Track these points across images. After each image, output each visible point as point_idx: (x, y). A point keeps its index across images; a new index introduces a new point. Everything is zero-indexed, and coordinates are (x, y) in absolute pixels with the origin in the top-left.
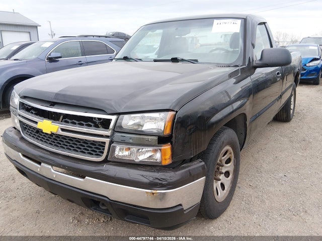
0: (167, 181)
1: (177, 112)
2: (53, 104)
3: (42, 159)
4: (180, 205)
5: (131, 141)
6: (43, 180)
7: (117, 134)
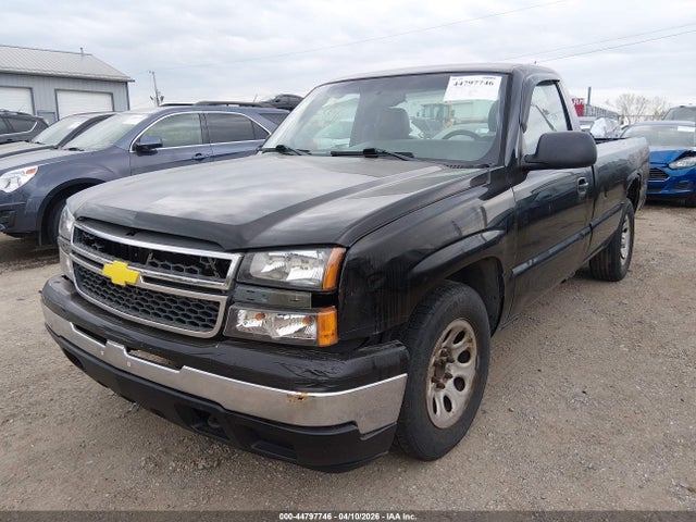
0: (326, 376)
1: (348, 249)
2: (132, 232)
3: (107, 333)
4: (353, 423)
5: (264, 301)
6: (110, 372)
7: (240, 288)
